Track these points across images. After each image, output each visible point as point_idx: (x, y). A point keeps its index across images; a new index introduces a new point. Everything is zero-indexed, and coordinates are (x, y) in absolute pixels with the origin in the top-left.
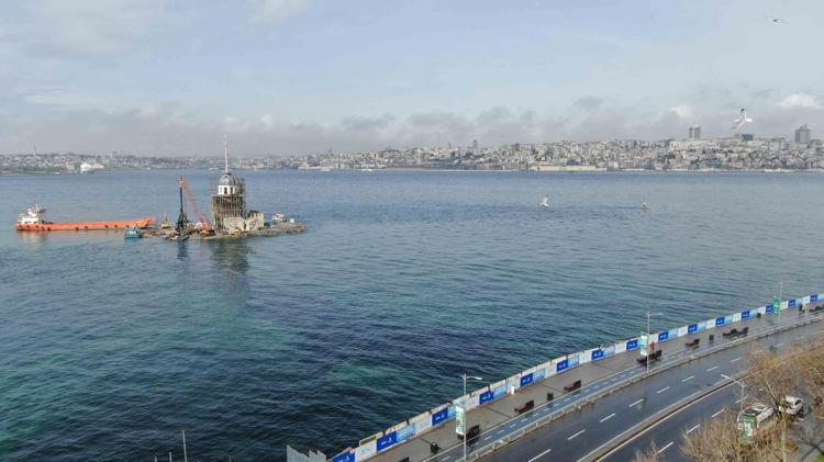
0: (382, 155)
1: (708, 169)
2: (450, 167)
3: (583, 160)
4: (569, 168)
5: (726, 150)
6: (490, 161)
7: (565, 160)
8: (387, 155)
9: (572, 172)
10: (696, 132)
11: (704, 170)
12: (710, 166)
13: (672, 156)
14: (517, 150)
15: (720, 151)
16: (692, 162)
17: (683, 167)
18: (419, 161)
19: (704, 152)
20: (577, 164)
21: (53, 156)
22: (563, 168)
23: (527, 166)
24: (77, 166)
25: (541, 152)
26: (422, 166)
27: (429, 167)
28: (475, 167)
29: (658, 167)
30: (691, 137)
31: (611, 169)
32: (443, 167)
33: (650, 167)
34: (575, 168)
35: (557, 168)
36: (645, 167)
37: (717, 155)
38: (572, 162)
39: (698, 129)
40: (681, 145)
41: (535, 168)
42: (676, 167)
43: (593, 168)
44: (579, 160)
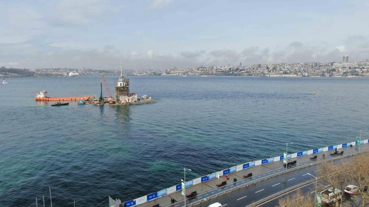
0: (198, 69)
1: (352, 76)
2: (228, 75)
3: (291, 72)
4: (284, 76)
5: (361, 67)
6: (247, 72)
7: (282, 72)
8: (200, 69)
9: (285, 77)
10: (347, 59)
11: (350, 77)
12: (352, 75)
13: (334, 70)
14: (260, 67)
15: (358, 68)
16: (344, 73)
17: (339, 75)
18: (215, 72)
19: (350, 68)
20: (288, 74)
21: (59, 69)
22: (281, 76)
23: (264, 74)
24: (68, 74)
25: (271, 68)
26: (216, 74)
27: (219, 75)
28: (240, 75)
29: (327, 75)
30: (344, 61)
31: (304, 76)
32: (225, 75)
33: (323, 75)
34: (287, 76)
35: (278, 76)
36: (320, 75)
37: (357, 70)
38: (285, 73)
39: (347, 57)
40: (339, 65)
41: (268, 76)
42: (336, 75)
43: (295, 76)
44: (288, 72)
